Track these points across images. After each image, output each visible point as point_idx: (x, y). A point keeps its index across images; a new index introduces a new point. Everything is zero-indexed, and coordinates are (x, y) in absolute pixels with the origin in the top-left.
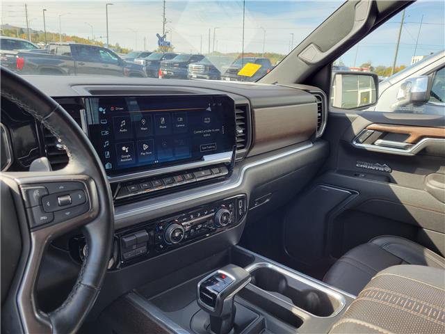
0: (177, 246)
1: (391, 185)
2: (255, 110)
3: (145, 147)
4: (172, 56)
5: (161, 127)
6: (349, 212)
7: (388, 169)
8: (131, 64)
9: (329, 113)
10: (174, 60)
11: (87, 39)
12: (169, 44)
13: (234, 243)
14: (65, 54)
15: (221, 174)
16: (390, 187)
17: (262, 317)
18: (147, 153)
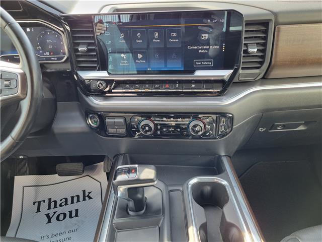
3: (140, 56)
5: (154, 40)
18: (141, 61)
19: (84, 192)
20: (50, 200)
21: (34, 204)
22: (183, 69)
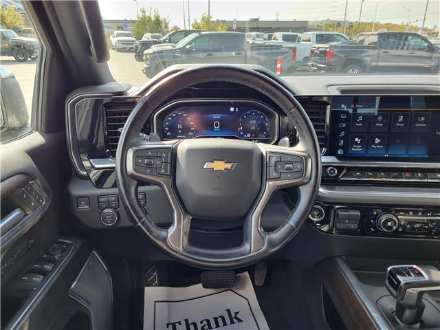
0: (387, 235)
3: (377, 141)
5: (398, 124)
14: (372, 43)
18: (378, 146)
19: (228, 311)
20: (187, 321)
21: (168, 327)
22: (427, 157)
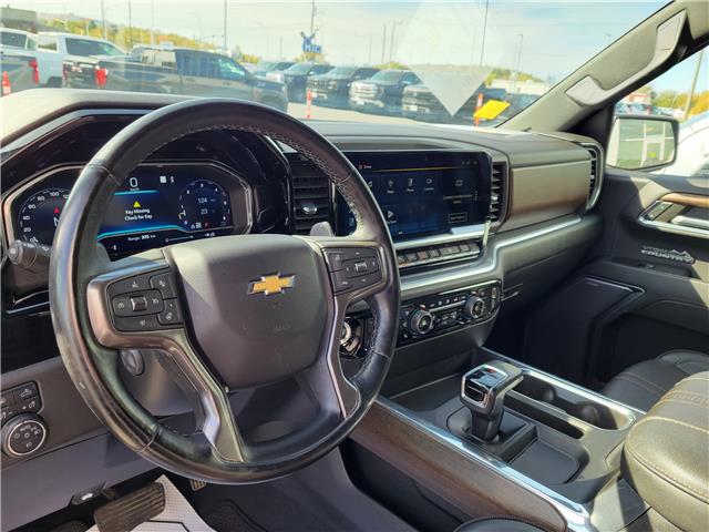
0: (423, 337)
1: (693, 281)
2: (515, 170)
3: (390, 214)
4: (325, 69)
5: (408, 190)
6: (626, 318)
7: (689, 258)
8: (263, 81)
9: (606, 176)
10: (328, 75)
11: (191, 38)
12: (319, 49)
13: (480, 344)
15: (471, 253)
16: (690, 284)
17: (532, 426)
18: (392, 222)
